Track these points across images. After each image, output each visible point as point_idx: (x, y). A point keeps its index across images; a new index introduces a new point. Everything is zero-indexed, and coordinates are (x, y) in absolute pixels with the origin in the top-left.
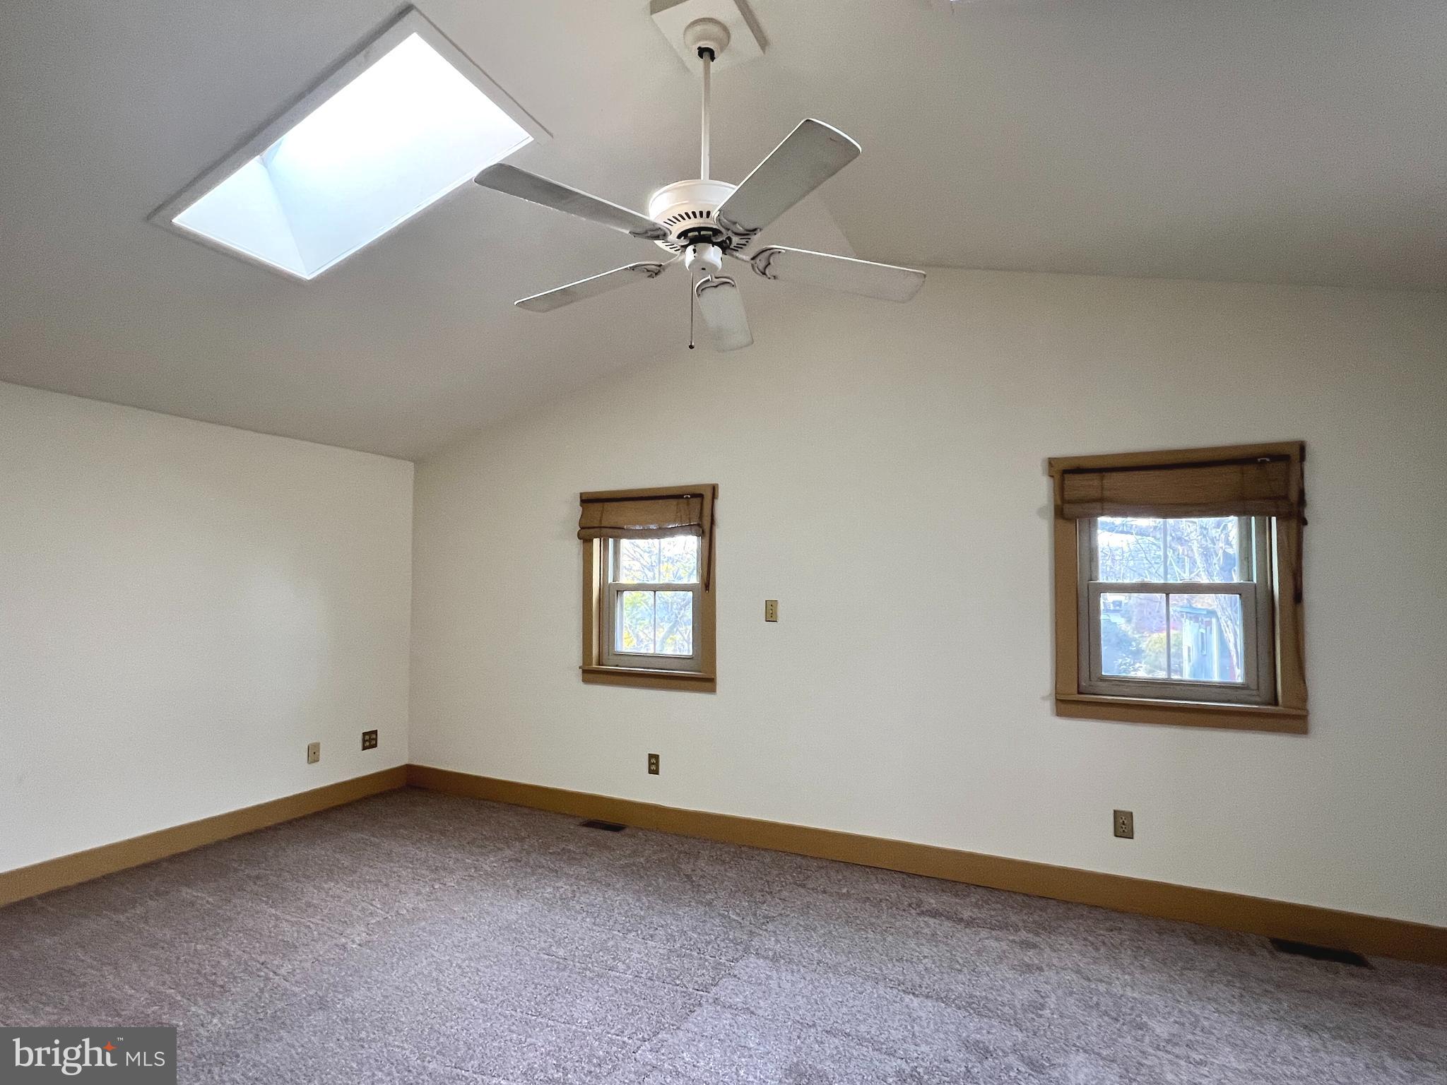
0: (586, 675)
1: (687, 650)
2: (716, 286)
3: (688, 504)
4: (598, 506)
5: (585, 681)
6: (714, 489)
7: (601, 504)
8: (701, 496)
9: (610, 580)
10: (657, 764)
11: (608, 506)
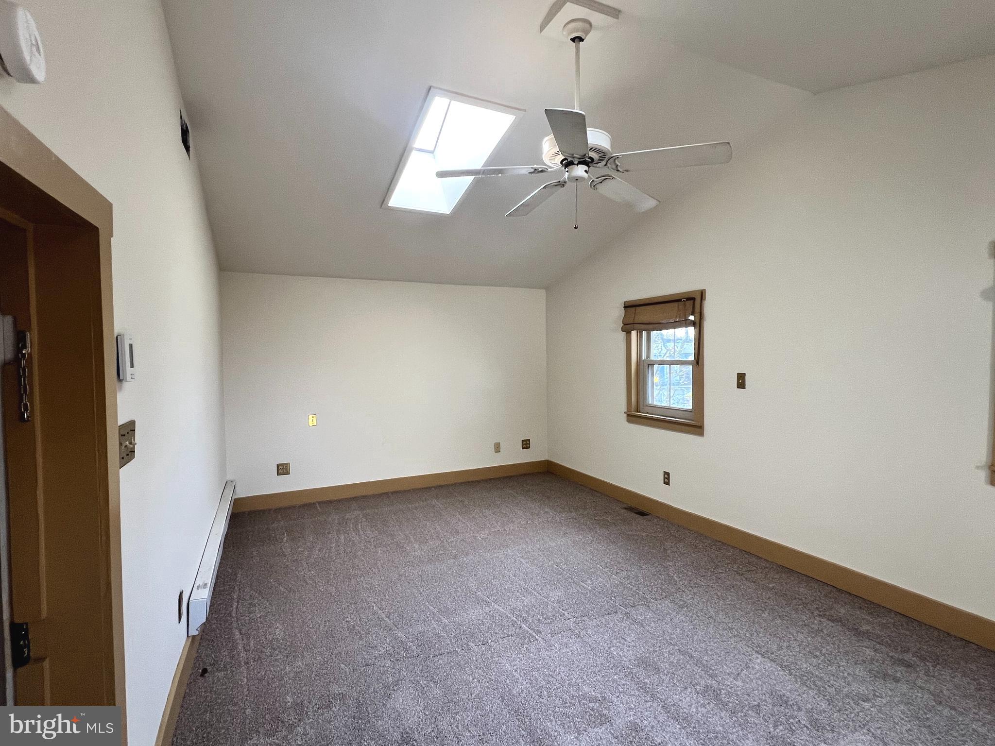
0: (628, 418)
1: (689, 406)
2: (601, 182)
3: (685, 305)
4: (633, 309)
5: (628, 421)
6: (702, 294)
7: (634, 308)
8: (694, 299)
9: (644, 357)
10: (668, 479)
11: (639, 309)
